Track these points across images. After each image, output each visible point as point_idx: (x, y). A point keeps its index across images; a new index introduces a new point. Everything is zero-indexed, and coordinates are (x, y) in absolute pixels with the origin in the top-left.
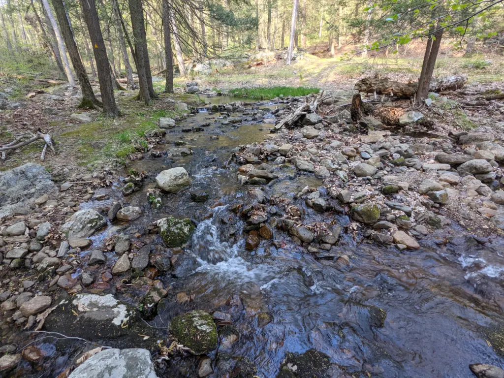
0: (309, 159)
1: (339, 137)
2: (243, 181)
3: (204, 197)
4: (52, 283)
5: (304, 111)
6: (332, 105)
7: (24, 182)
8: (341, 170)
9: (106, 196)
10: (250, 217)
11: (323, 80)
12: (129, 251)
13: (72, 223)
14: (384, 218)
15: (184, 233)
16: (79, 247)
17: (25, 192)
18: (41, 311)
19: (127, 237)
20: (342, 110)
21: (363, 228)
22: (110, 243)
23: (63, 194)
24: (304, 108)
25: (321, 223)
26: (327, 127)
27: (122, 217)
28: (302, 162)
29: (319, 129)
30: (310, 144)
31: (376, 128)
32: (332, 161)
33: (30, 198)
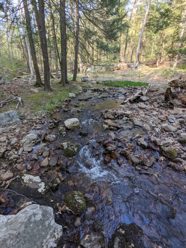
0: (140, 120)
1: (157, 109)
2: (105, 128)
3: (86, 134)
4: (14, 167)
5: (140, 95)
6: (155, 92)
7: (8, 119)
8: (157, 127)
9: (41, 128)
10: (107, 147)
11: (151, 79)
12: (49, 156)
13: (25, 139)
14: (179, 156)
15: (75, 151)
16: (28, 151)
17: (8, 123)
18: (8, 179)
19: (48, 149)
20: (160, 95)
21: (167, 160)
22: (41, 151)
23: (23, 125)
24: (140, 93)
25: (144, 155)
26: (151, 103)
27: (47, 139)
28: (137, 121)
29: (147, 104)
30: (141, 112)
31: (178, 106)
32: (153, 122)
33: (10, 126)
